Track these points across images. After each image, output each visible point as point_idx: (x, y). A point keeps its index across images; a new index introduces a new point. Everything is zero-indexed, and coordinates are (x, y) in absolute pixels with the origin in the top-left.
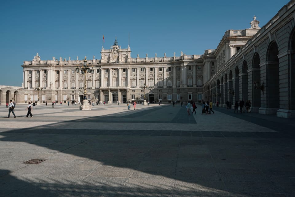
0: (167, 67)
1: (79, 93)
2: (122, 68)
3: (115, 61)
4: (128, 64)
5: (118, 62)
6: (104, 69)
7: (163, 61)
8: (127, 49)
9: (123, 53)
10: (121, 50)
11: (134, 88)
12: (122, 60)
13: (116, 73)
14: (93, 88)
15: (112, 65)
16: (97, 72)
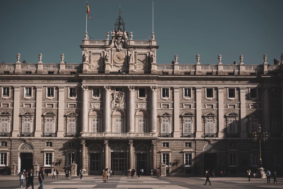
0: (248, 88)
1: (19, 148)
2: (136, 88)
3: (119, 69)
4: (153, 78)
5: (127, 72)
6: (90, 88)
7: (239, 72)
8: (150, 41)
9: (139, 51)
10: (132, 43)
11: (167, 136)
12: (137, 68)
13: (122, 100)
14: (61, 135)
15: (112, 78)
16: (71, 96)
